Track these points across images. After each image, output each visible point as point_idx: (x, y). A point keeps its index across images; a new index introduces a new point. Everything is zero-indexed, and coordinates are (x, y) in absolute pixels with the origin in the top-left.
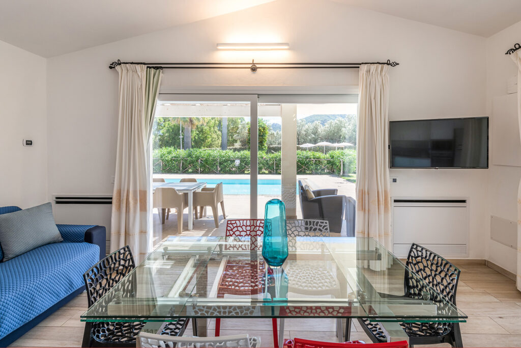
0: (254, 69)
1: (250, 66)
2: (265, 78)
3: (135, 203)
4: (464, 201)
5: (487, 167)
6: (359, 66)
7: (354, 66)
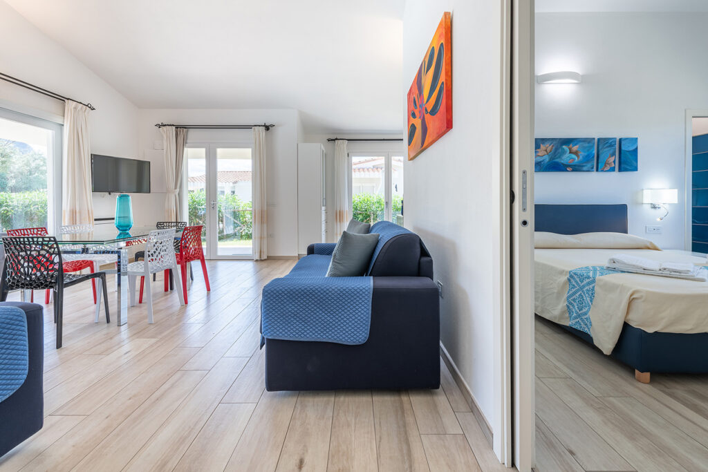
5: (150, 192)
6: (66, 100)
7: (62, 99)
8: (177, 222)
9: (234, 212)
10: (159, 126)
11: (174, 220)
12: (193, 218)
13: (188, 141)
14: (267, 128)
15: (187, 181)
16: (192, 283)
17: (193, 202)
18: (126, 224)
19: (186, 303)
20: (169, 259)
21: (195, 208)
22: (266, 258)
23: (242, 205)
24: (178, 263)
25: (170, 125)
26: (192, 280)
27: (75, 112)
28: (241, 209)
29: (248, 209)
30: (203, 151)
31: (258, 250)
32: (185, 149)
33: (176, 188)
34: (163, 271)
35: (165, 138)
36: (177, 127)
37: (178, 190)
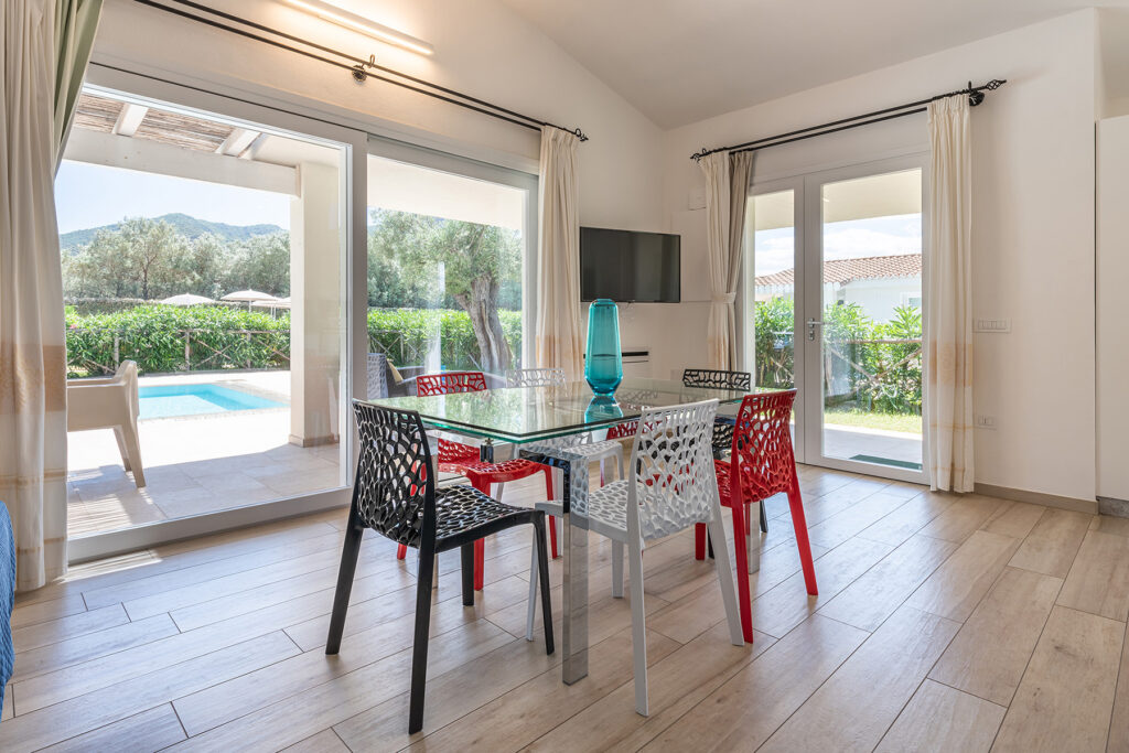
0: (359, 75)
1: (352, 64)
2: (379, 100)
3: (35, 383)
4: (645, 354)
5: (679, 301)
6: (542, 127)
7: (534, 126)
8: (731, 373)
9: (853, 346)
10: (697, 156)
11: (724, 367)
12: (765, 355)
13: (756, 180)
14: (976, 96)
15: (753, 284)
16: (764, 538)
17: (765, 322)
18: (608, 375)
19: (749, 637)
20: (701, 496)
21: (770, 337)
22: (969, 488)
23: (872, 328)
24: (725, 501)
25: (720, 150)
26: (764, 530)
27: (554, 148)
28: (869, 337)
29: (886, 338)
30: (788, 197)
31: (943, 462)
32: (749, 199)
33: (728, 291)
34: (694, 527)
35: (709, 179)
36: (733, 151)
37: (733, 294)
